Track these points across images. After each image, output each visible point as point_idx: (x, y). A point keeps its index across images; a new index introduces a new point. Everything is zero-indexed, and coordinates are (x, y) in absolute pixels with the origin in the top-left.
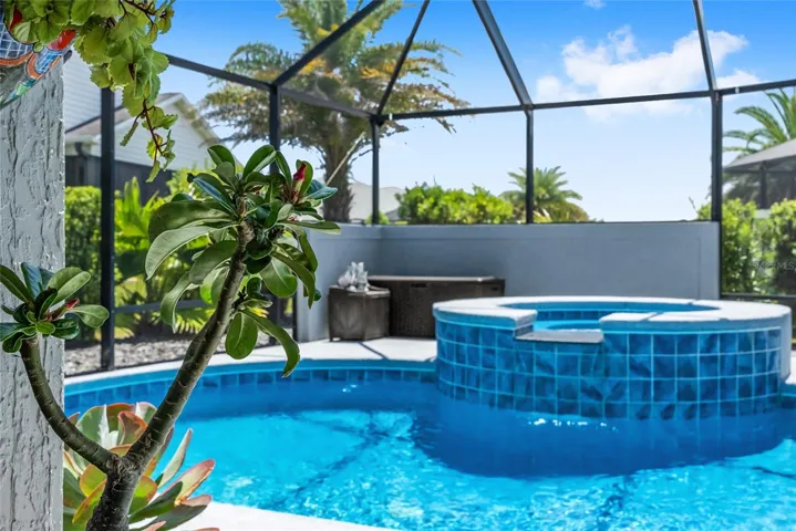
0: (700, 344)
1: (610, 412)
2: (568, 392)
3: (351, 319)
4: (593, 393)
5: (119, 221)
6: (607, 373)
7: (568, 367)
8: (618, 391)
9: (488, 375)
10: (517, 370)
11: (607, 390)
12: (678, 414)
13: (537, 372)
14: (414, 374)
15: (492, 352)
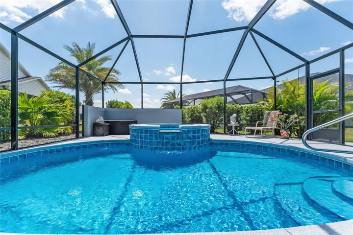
0: (201, 131)
1: (183, 149)
2: (173, 145)
3: (100, 130)
4: (179, 144)
5: (19, 102)
6: (182, 140)
7: (173, 138)
8: (185, 144)
9: (150, 142)
10: (159, 140)
11: (182, 144)
12: (197, 148)
13: (165, 141)
14: (123, 143)
15: (152, 136)
